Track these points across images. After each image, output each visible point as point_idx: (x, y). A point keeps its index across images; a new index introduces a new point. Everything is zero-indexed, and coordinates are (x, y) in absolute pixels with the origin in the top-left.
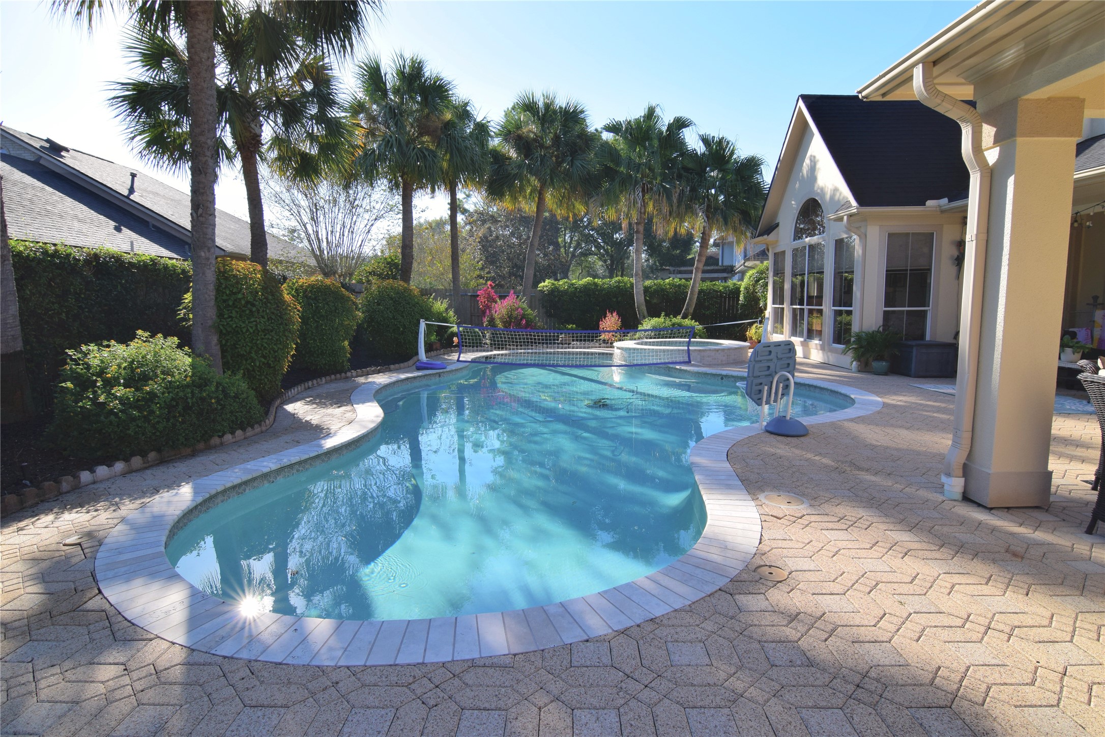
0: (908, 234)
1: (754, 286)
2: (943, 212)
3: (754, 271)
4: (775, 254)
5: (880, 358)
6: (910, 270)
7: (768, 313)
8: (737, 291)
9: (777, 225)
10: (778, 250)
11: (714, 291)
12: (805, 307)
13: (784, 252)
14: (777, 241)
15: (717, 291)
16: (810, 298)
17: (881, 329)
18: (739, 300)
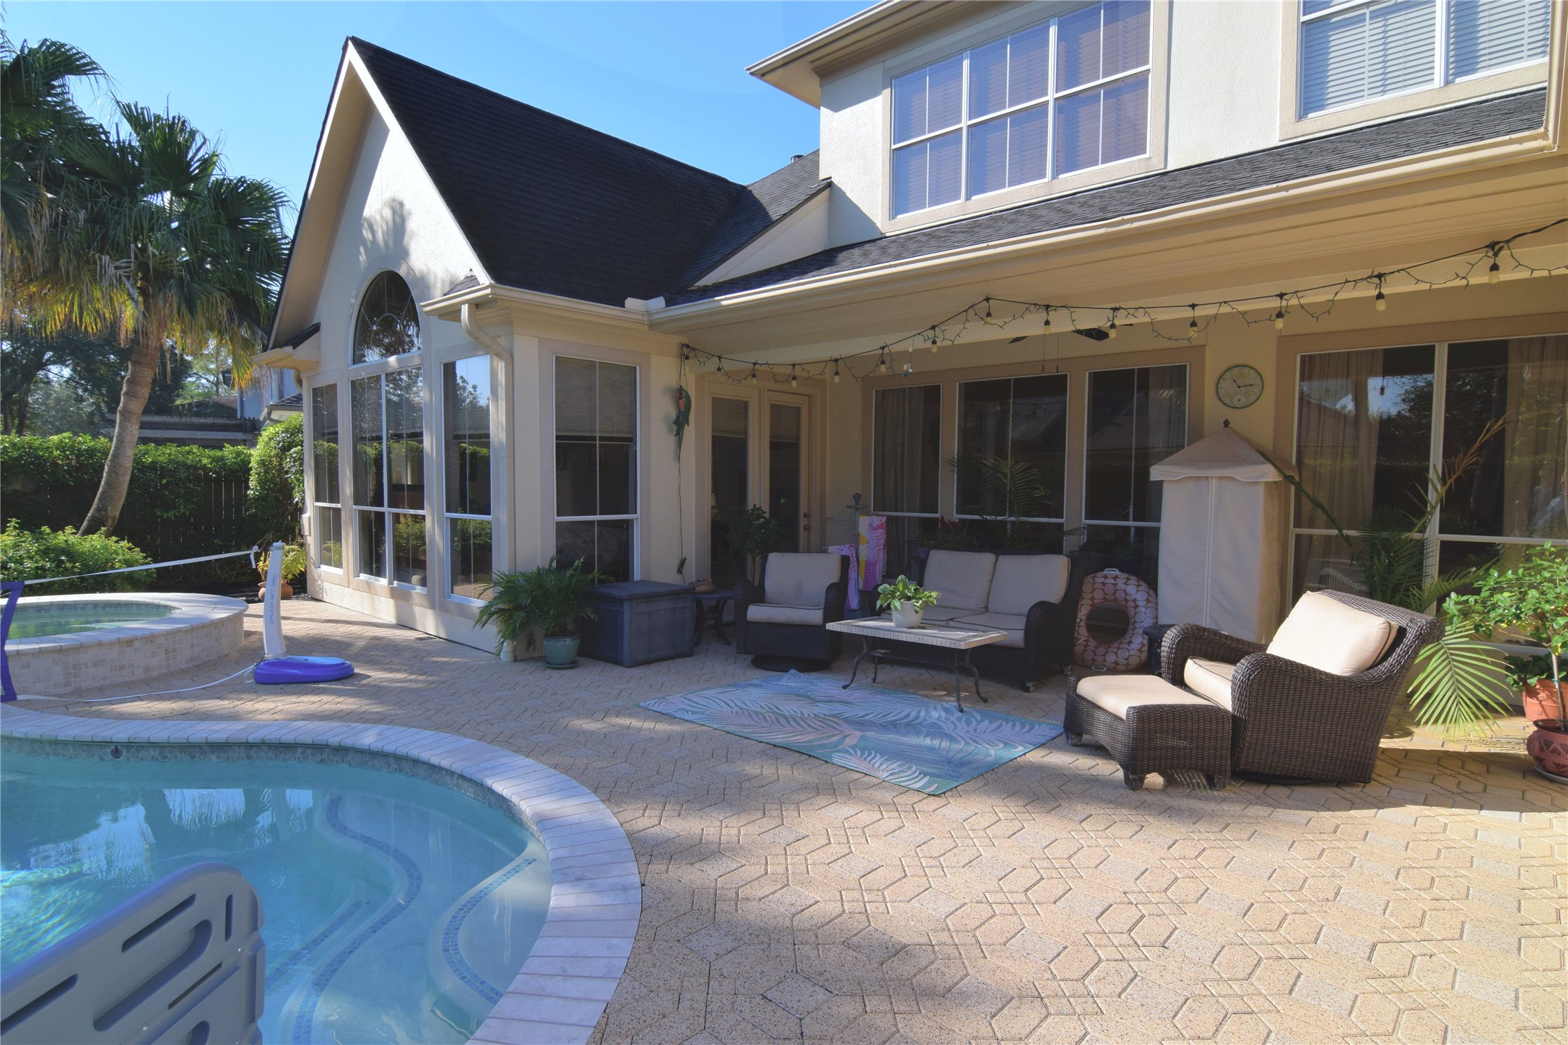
0: (590, 365)
1: (281, 457)
2: (653, 326)
3: (279, 428)
4: (315, 390)
5: (558, 632)
6: (602, 439)
7: (309, 518)
8: (242, 469)
9: (316, 328)
10: (322, 382)
11: (184, 465)
12: (385, 509)
13: (333, 388)
14: (318, 363)
15: (195, 467)
16: (396, 488)
17: (554, 564)
18: (248, 488)
